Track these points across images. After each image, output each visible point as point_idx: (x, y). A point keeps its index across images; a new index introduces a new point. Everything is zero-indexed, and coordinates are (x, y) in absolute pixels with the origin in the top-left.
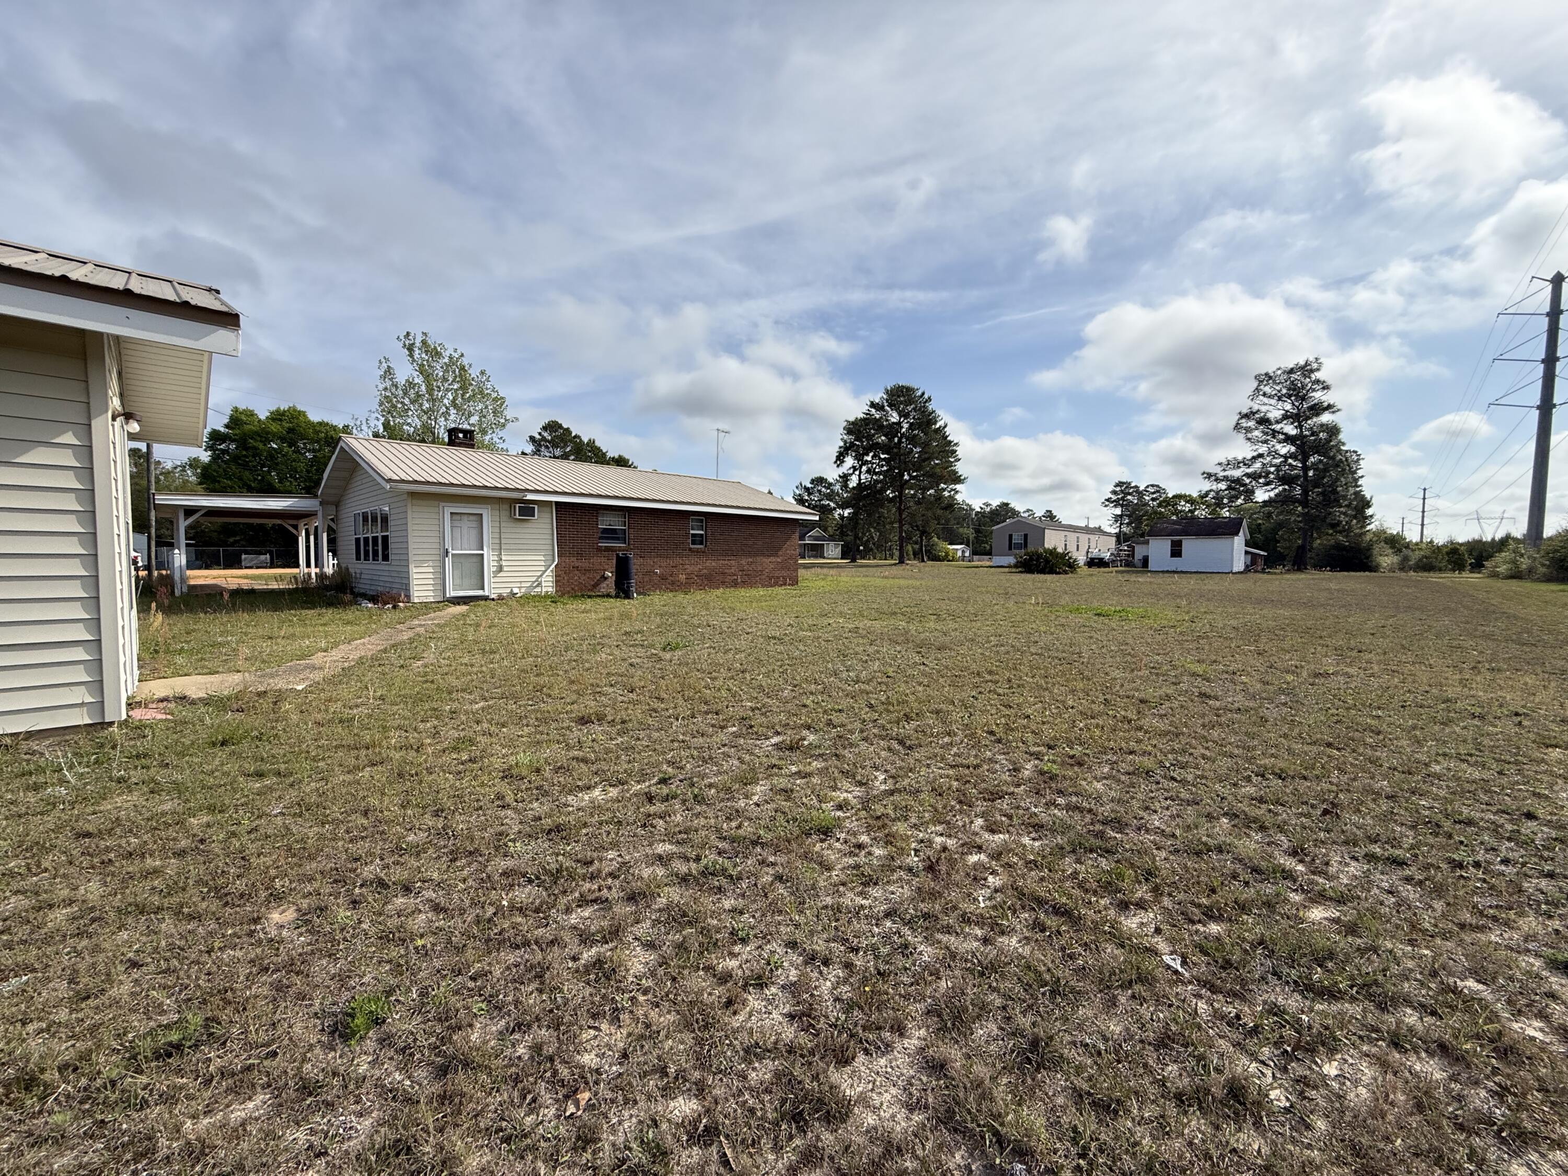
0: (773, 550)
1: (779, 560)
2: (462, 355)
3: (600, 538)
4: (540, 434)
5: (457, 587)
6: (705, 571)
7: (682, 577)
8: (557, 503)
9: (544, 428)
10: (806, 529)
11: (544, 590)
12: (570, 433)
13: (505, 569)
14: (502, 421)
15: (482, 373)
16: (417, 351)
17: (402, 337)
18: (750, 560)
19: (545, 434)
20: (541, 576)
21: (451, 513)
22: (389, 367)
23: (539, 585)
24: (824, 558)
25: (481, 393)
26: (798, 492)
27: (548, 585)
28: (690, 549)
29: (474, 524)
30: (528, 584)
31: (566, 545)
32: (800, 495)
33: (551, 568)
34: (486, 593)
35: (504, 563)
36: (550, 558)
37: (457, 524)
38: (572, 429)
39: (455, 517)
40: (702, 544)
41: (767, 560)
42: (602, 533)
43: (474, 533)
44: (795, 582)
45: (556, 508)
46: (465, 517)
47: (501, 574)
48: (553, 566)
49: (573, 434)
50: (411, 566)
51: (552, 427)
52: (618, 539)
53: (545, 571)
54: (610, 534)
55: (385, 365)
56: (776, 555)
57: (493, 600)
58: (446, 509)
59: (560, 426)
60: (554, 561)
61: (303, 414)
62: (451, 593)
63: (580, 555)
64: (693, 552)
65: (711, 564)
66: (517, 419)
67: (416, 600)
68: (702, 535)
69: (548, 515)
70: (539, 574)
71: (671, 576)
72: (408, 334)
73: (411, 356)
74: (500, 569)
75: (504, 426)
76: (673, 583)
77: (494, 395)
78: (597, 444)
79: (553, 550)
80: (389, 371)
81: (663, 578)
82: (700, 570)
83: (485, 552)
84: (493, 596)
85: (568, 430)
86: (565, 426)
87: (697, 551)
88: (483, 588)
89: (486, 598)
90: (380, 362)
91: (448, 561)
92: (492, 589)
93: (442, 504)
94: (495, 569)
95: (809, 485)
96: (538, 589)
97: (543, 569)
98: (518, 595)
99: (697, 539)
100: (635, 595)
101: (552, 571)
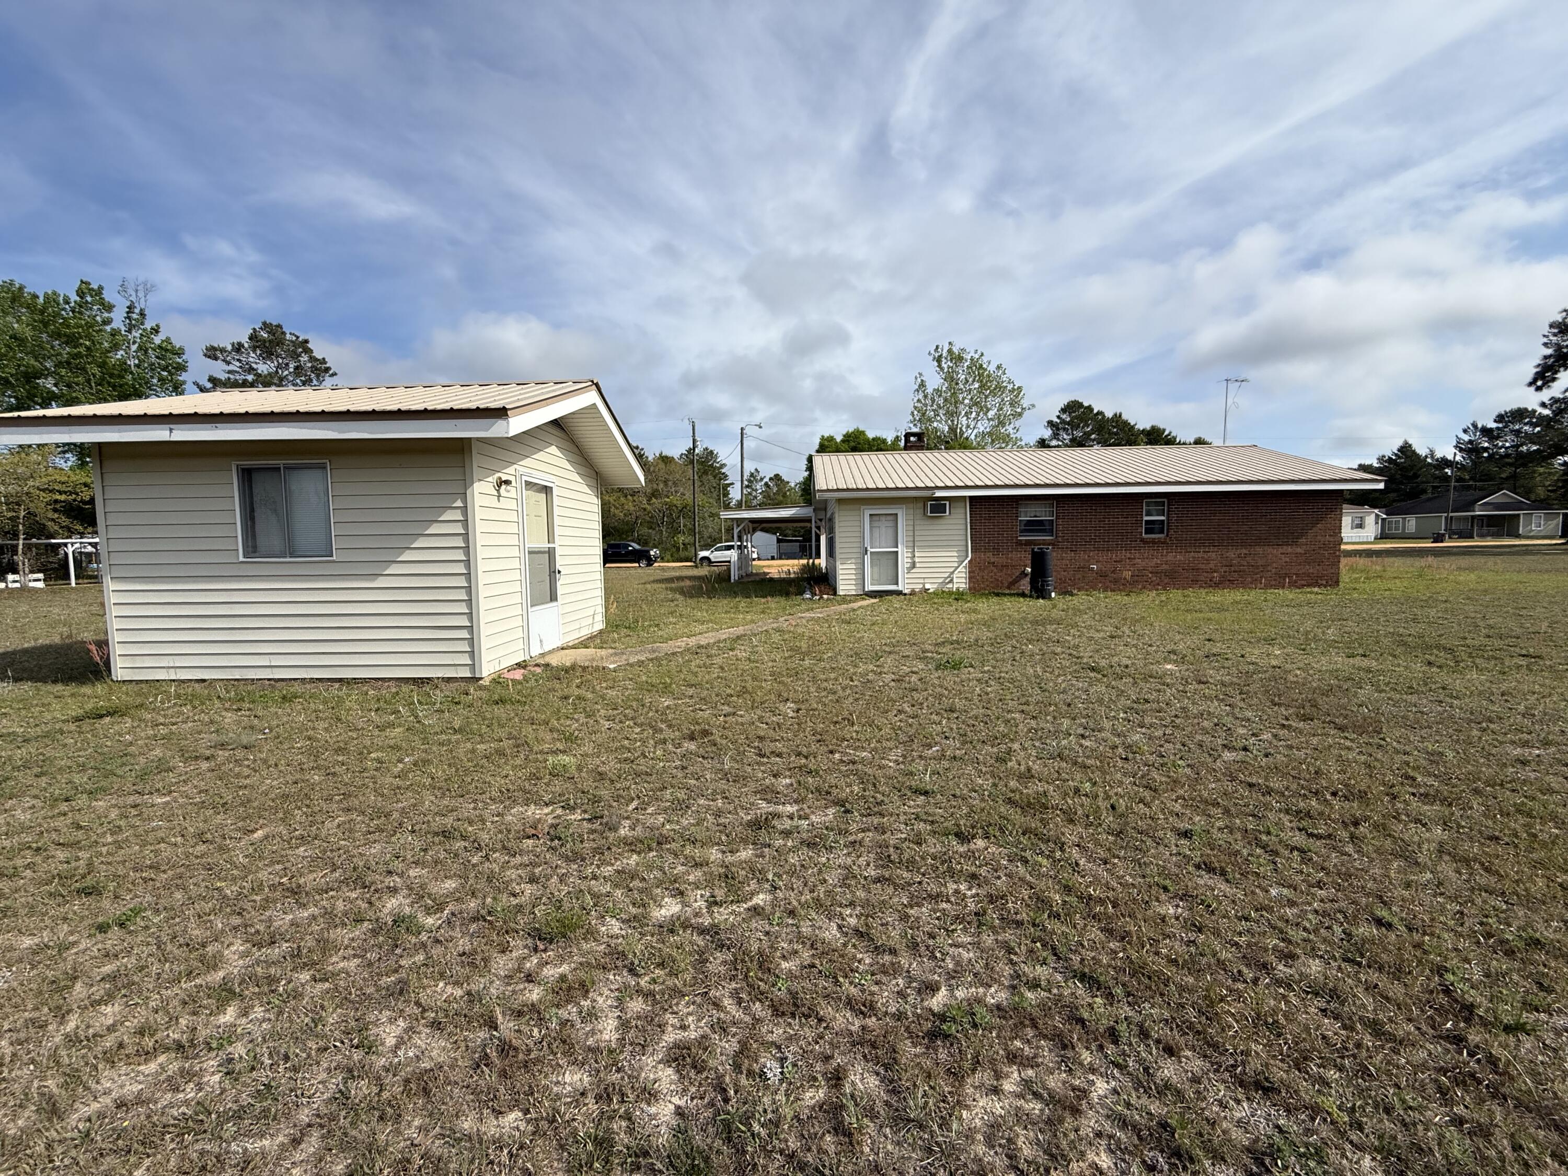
0: (1292, 538)
1: (1299, 550)
2: (982, 354)
3: (1022, 531)
4: (1058, 417)
5: (875, 582)
6: (1165, 567)
7: (1127, 574)
8: (971, 498)
9: (1063, 410)
10: (1481, 493)
11: (955, 586)
12: (1092, 410)
13: (918, 565)
14: (1019, 410)
15: (999, 367)
16: (944, 360)
17: (932, 352)
18: (1244, 551)
19: (1064, 416)
20: (953, 573)
21: (871, 515)
22: (922, 381)
23: (951, 581)
24: (1518, 536)
25: (1000, 388)
26: (1466, 438)
27: (960, 581)
28: (1142, 540)
29: (891, 524)
30: (941, 580)
31: (980, 541)
32: (1470, 442)
33: (964, 564)
34: (900, 588)
35: (917, 560)
36: (964, 554)
37: (876, 524)
38: (1093, 406)
39: (875, 518)
40: (1162, 532)
41: (1277, 551)
42: (1025, 525)
43: (890, 532)
44: (1334, 581)
45: (970, 503)
46: (883, 518)
47: (913, 571)
48: (966, 561)
49: (1095, 411)
50: (838, 563)
51: (1072, 407)
52: (1043, 531)
53: (957, 567)
54: (1034, 526)
55: (919, 380)
56: (1295, 543)
57: (905, 594)
58: (866, 511)
59: (1080, 405)
60: (967, 556)
61: (863, 433)
62: (869, 587)
63: (996, 550)
64: (1148, 543)
65: (1176, 557)
66: (1033, 406)
67: (841, 593)
68: (1163, 521)
69: (963, 511)
70: (952, 570)
71: (1113, 572)
72: (937, 347)
73: (939, 366)
74: (913, 565)
75: (1020, 415)
76: (1116, 581)
77: (1010, 387)
78: (1124, 417)
79: (967, 546)
80: (922, 385)
81: (1102, 575)
82: (1157, 565)
83: (899, 549)
84: (906, 591)
85: (1090, 408)
86: (1086, 404)
87: (1153, 542)
88: (897, 584)
89: (899, 593)
90: (916, 378)
91: (867, 558)
92: (904, 585)
93: (862, 507)
94: (908, 565)
95: (1492, 425)
96: (950, 586)
97: (956, 565)
98: (931, 591)
99: (1151, 527)
100: (1053, 595)
101: (965, 567)
